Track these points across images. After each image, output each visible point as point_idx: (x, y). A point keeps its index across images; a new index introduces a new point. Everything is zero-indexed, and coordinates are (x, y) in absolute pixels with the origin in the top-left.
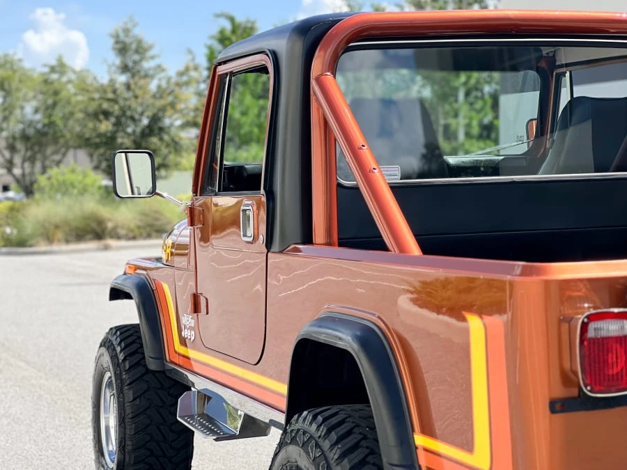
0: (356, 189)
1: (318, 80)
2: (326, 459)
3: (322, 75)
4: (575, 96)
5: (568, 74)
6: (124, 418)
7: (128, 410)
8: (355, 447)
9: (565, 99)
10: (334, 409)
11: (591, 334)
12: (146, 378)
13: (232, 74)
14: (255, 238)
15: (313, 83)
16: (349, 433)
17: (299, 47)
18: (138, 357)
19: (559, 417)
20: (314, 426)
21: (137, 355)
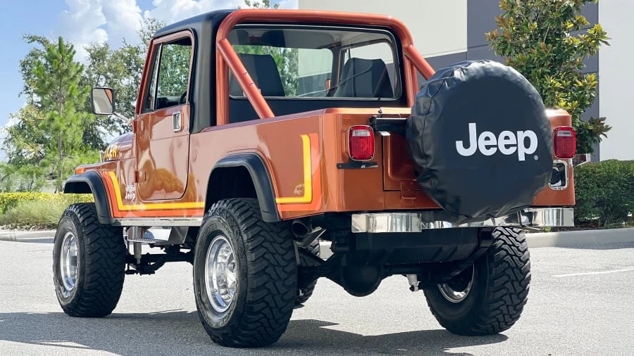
0: (247, 100)
1: (221, 42)
2: (233, 217)
3: (222, 39)
4: (352, 57)
5: (348, 51)
6: (84, 256)
7: (87, 250)
8: (251, 217)
9: (346, 59)
10: (238, 200)
11: (354, 135)
12: (97, 231)
13: (163, 44)
14: (182, 129)
15: (218, 45)
16: (247, 210)
17: (209, 26)
18: (92, 219)
19: (342, 171)
20: (225, 205)
21: (92, 218)
